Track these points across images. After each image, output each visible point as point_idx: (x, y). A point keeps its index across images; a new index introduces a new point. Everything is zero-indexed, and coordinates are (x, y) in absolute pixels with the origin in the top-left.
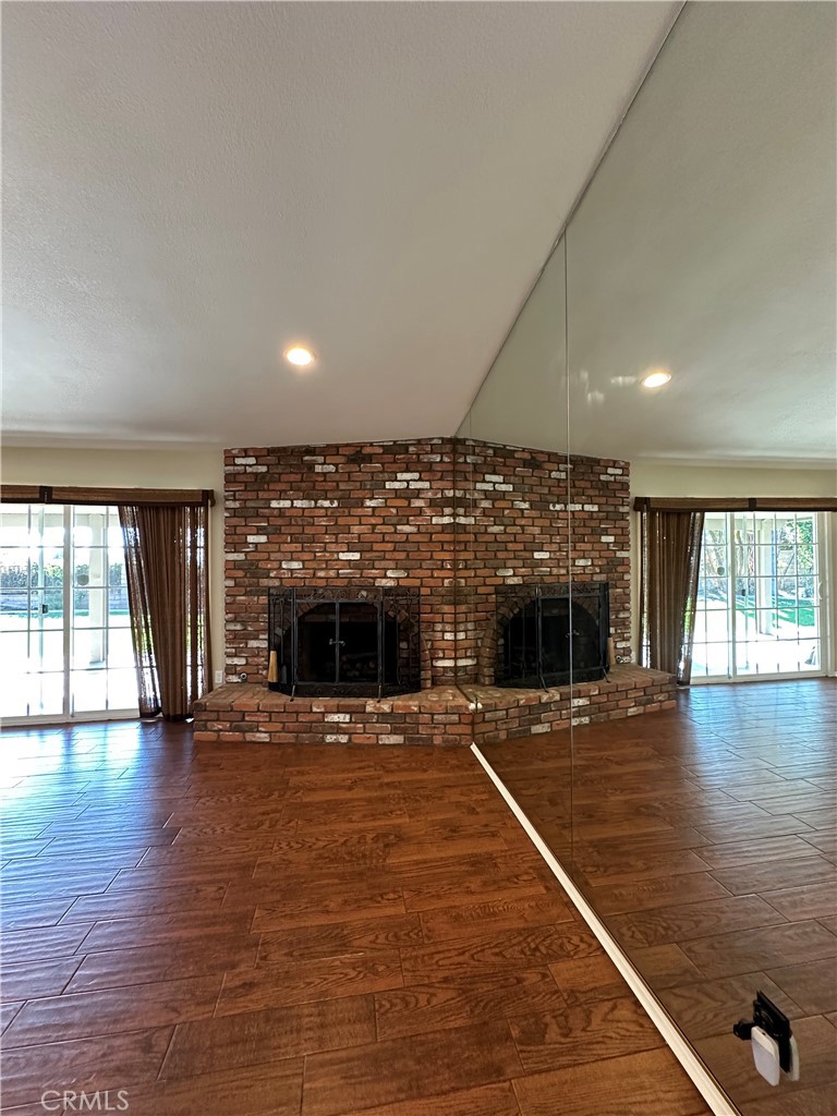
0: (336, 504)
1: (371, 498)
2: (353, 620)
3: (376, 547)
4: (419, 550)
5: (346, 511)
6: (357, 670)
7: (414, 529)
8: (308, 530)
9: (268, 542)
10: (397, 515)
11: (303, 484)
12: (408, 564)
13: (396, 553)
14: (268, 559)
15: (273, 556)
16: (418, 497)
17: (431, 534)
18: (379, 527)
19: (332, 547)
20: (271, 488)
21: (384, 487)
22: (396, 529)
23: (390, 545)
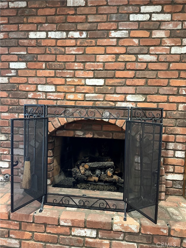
0: (84, 35)
1: (116, 30)
2: (96, 136)
3: (119, 74)
4: (157, 77)
5: (94, 41)
6: (97, 176)
7: (154, 58)
8: (60, 58)
9: (28, 68)
10: (139, 45)
11: (57, 18)
12: (147, 89)
13: (136, 80)
14: (27, 83)
15: (31, 80)
16: (159, 29)
17: (170, 62)
18: (122, 56)
19: (80, 74)
20: (29, 21)
21: (128, 20)
22: (137, 58)
23: (131, 72)
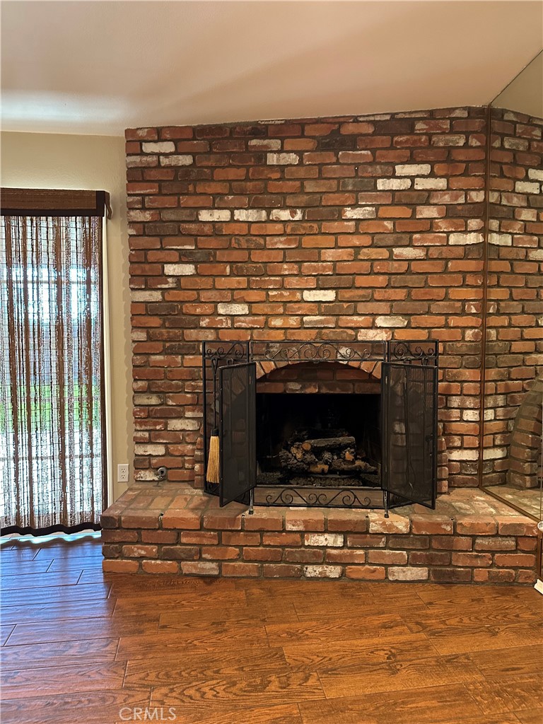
0: (299, 216)
1: (354, 206)
2: (324, 391)
3: (360, 281)
4: (426, 286)
5: (315, 226)
6: (326, 463)
7: (419, 253)
8: (257, 256)
9: (197, 275)
10: (394, 232)
11: (250, 185)
12: (409, 307)
13: (391, 291)
14: (198, 301)
15: (204, 296)
16: (427, 203)
17: (447, 260)
18: (365, 250)
19: (294, 282)
20: (199, 190)
21: (375, 189)
22: (391, 253)
23: (381, 278)
